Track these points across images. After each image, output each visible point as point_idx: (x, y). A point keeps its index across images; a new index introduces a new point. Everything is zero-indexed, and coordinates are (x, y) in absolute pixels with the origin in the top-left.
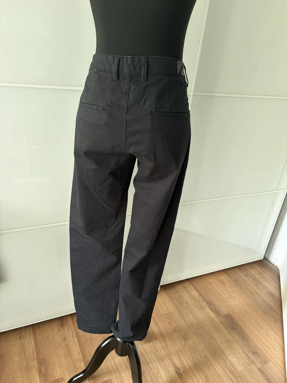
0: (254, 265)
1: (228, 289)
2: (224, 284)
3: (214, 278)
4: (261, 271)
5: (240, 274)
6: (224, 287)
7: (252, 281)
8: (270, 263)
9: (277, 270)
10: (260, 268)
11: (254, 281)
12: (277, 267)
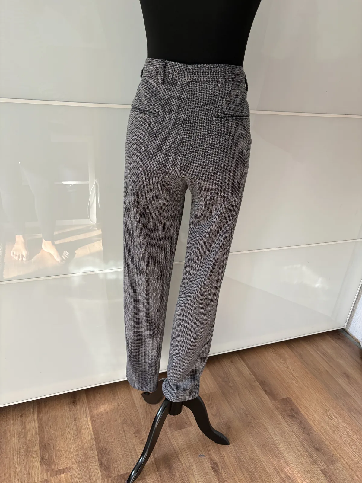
0: (327, 336)
1: (290, 366)
4: (336, 345)
6: (284, 364)
7: (322, 358)
9: (357, 344)
10: (335, 342)
11: (324, 358)
12: (358, 340)
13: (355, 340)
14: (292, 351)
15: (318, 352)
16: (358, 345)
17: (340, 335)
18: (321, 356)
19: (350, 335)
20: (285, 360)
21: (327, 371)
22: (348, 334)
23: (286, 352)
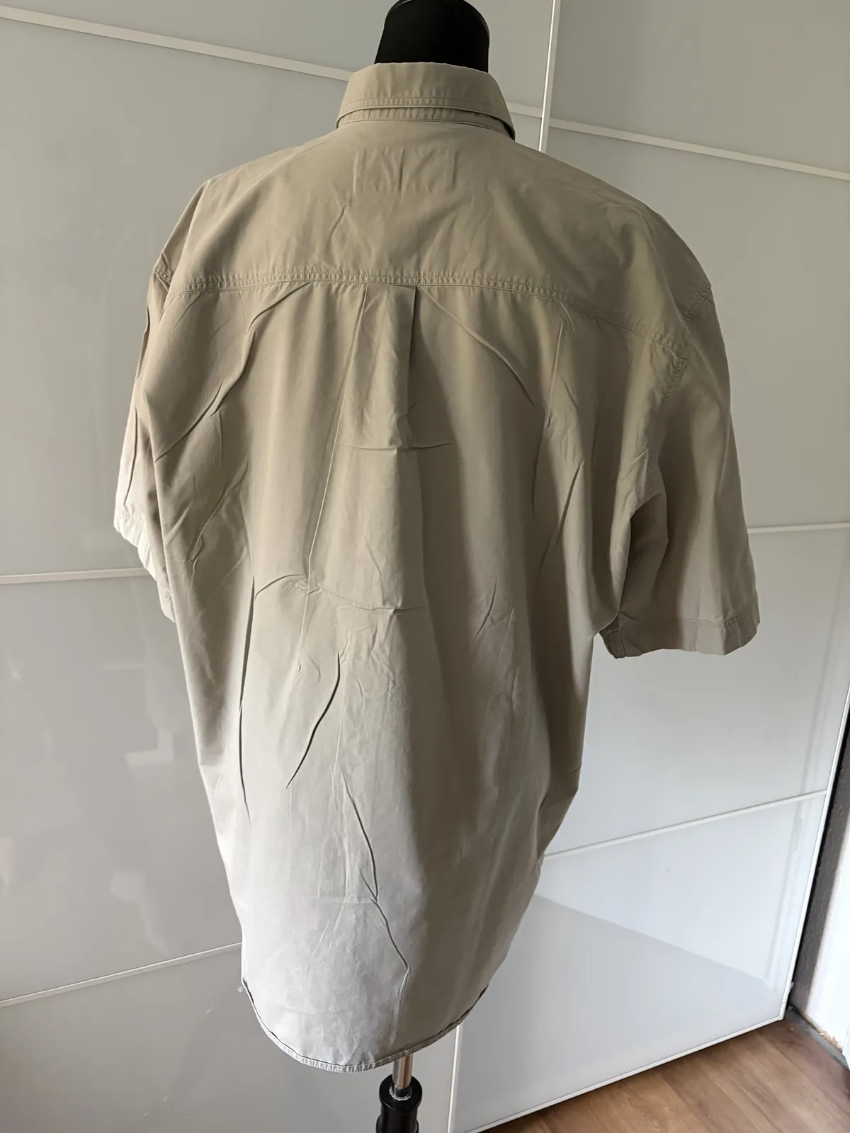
0: (761, 1039)
3: (630, 1099)
4: (786, 1063)
5: (719, 1082)
7: (756, 1107)
8: (811, 1030)
9: (835, 1053)
10: (781, 1052)
11: (762, 1107)
12: (837, 1043)
13: (830, 1043)
14: (678, 1093)
15: (745, 1090)
16: (839, 1057)
17: (790, 1031)
18: (752, 1103)
19: (814, 1028)
20: (663, 1124)
22: (809, 1024)
23: (662, 1097)
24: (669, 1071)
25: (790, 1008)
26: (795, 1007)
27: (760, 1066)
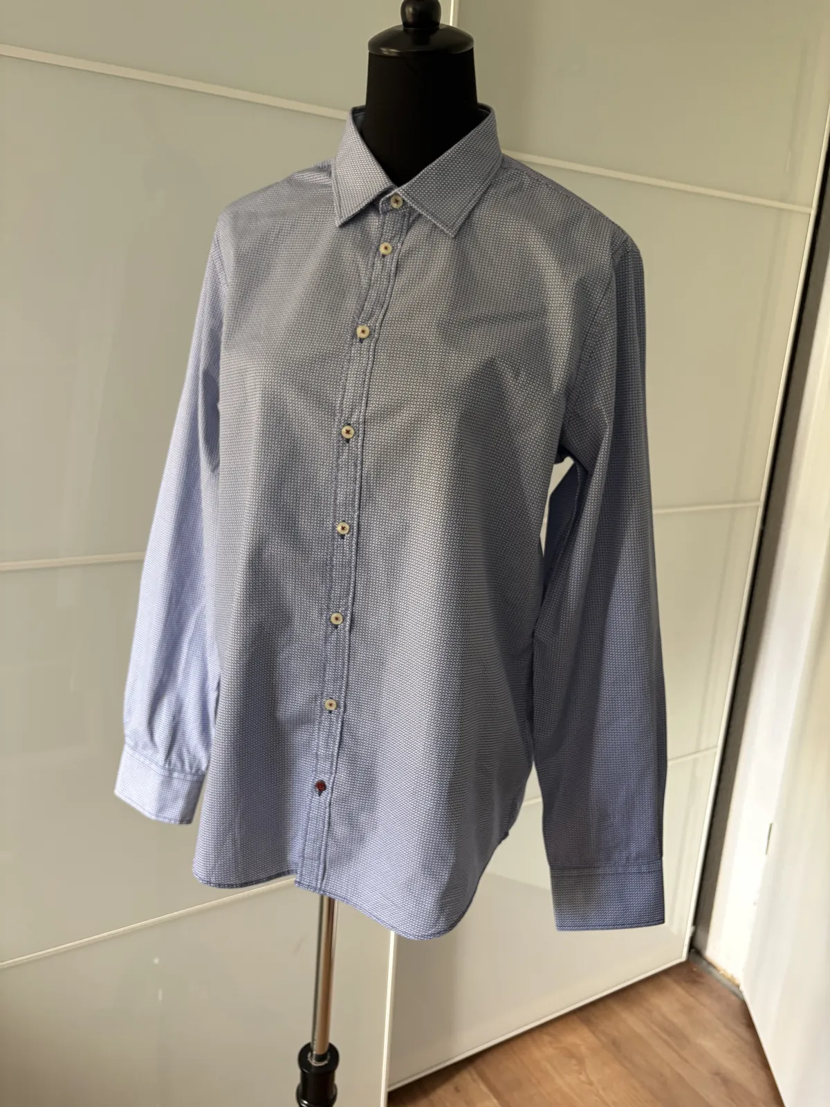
0: (667, 980)
1: (594, 1078)
2: (581, 1061)
3: (549, 1042)
4: (691, 1000)
5: (630, 1020)
6: (581, 1073)
7: (666, 1042)
8: (711, 969)
9: (735, 989)
10: (686, 991)
11: (670, 1041)
12: (734, 979)
13: (729, 979)
14: (593, 1033)
15: (653, 1027)
16: (737, 992)
17: (693, 972)
18: (660, 1037)
19: (714, 967)
21: (679, 1076)
22: (710, 964)
23: (579, 1038)
24: (585, 1013)
25: (693, 950)
26: (695, 949)
27: (667, 1004)
